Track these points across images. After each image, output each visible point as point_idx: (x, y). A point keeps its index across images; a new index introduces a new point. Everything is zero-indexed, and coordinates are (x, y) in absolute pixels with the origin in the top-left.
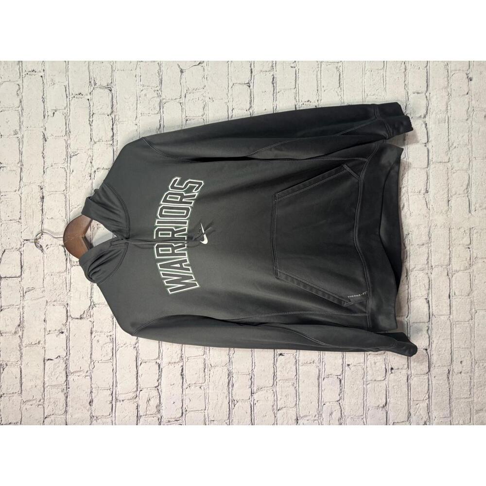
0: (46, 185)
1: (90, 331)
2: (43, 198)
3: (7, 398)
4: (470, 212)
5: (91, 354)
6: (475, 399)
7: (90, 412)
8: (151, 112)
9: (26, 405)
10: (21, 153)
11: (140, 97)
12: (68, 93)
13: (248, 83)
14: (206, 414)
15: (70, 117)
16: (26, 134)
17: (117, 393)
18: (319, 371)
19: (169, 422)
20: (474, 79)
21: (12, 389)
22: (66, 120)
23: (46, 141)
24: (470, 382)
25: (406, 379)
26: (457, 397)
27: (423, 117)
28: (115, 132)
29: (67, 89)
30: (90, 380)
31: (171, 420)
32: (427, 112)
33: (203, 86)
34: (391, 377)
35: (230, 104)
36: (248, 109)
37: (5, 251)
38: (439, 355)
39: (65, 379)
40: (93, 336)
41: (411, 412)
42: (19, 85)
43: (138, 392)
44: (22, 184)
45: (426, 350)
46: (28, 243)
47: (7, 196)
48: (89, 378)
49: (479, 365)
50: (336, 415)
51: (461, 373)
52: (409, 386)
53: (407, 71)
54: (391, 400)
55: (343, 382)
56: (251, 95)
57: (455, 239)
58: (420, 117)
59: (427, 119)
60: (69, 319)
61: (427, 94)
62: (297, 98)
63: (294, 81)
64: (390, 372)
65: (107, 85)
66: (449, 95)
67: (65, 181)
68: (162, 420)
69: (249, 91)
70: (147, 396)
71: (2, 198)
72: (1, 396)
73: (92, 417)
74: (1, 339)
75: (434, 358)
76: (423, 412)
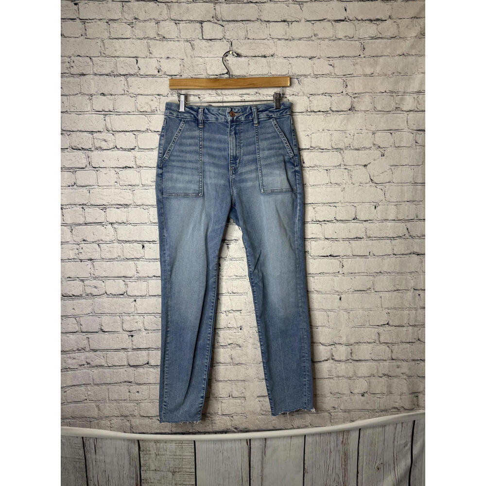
0: (275, 60)
1: (160, 93)
2: (264, 57)
3: (106, 27)
4: (258, 397)
5: (142, 95)
6: (108, 404)
7: (95, 93)
8: (333, 142)
9: (100, 43)
10: (300, 39)
11: (345, 133)
12: (347, 76)
13: (356, 219)
14: (95, 187)
15: (328, 78)
16: (315, 43)
17: (111, 115)
18: (130, 277)
19: (89, 157)
20: (363, 398)
21: (113, 32)
22: (326, 74)
23: (310, 59)
24: (122, 400)
25: (125, 347)
26: (110, 390)
27: (333, 357)
28: (317, 113)
29: (351, 76)
30: (121, 93)
31: (90, 159)
32: (336, 361)
33: (354, 182)
34: (126, 335)
35: (339, 204)
36: (337, 219)
37: (222, 26)
38: (143, 374)
39: (122, 73)
40: (156, 96)
41: (97, 352)
42: (353, 38)
43: (112, 132)
44: (276, 40)
45: (148, 363)
46: (229, 45)
47: (266, 28)
48: (123, 92)
49: (135, 406)
50: (95, 291)
52: (117, 350)
53: (368, 344)
54: (107, 335)
55: (122, 296)
56: (347, 221)
57: (236, 385)
59: (331, 361)
60: (169, 77)
61: (350, 361)
62: (345, 257)
63: (358, 255)
64: (129, 334)
65: (354, 107)
66: (350, 378)
68: (89, 152)
69: (351, 219)
70: (109, 139)
71: (264, 24)
72: (107, 23)
73: (91, 95)
74: (153, 23)
75: (141, 370)
76: (98, 361)
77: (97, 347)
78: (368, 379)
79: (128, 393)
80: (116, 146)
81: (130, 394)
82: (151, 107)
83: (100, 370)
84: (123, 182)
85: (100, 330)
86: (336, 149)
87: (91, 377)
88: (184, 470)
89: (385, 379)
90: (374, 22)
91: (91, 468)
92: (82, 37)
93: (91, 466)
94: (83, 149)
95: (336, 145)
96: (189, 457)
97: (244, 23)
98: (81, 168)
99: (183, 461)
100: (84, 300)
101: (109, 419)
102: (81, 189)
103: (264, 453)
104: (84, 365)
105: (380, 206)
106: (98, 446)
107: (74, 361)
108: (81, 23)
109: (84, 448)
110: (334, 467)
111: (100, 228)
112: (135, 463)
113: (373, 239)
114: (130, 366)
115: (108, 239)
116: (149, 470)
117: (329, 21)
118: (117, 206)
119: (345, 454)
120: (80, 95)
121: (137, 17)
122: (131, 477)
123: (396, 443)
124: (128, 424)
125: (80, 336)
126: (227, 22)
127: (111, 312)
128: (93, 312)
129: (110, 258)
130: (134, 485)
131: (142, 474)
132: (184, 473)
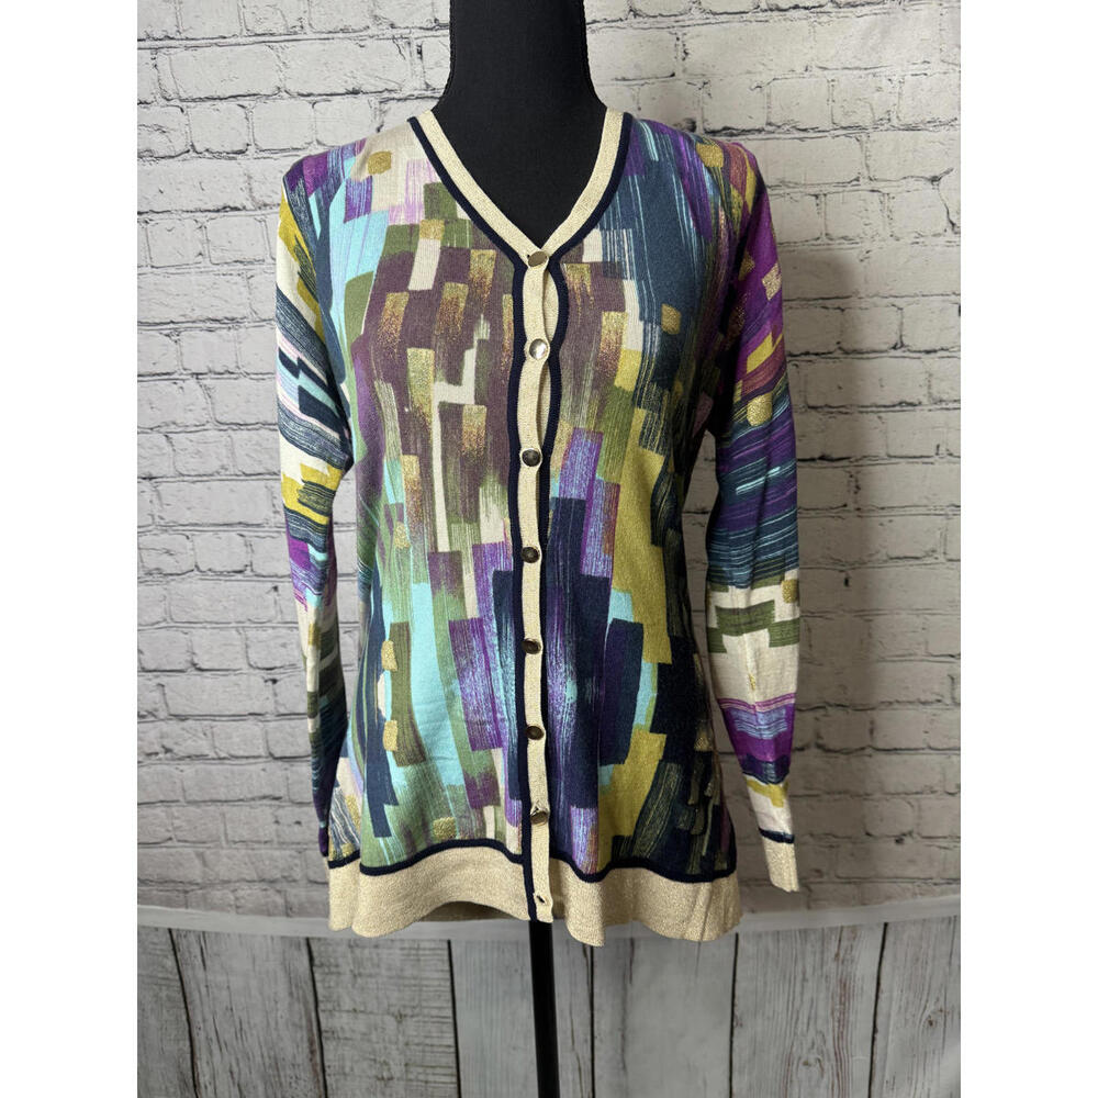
77: (187, 709)
78: (918, 800)
79: (275, 826)
80: (192, 146)
81: (280, 827)
82: (283, 16)
83: (200, 766)
84: (221, 254)
85: (189, 665)
86: (844, 128)
87: (179, 785)
91: (198, 1002)
93: (196, 996)
95: (846, 114)
96: (436, 983)
99: (421, 990)
100: (143, 587)
101: (232, 886)
103: (628, 976)
106: (209, 952)
109: (175, 954)
110: (813, 1015)
111: (170, 389)
112: (304, 991)
114: (276, 759)
115: (190, 419)
116: (340, 1011)
118: (208, 324)
119: (843, 985)
122: (294, 1025)
124: (279, 900)
127: (216, 619)
128: (169, 620)
129: (202, 473)
130: (306, 1045)
131: (321, 1019)
132: (426, 1019)
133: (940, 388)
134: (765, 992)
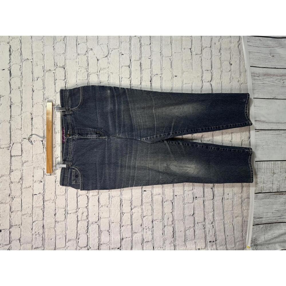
0: (34, 113)
1: (54, 181)
2: (32, 119)
3: (15, 213)
5: (55, 192)
6: (235, 211)
7: (55, 219)
8: (84, 79)
9: (24, 216)
10: (22, 98)
11: (78, 72)
12: (44, 69)
13: (129, 66)
14: (110, 219)
15: (45, 81)
16: (24, 88)
17: (68, 210)
18: (163, 198)
19: (92, 223)
20: (233, 64)
21: (17, 209)
22: (43, 82)
23: (34, 92)
24: (233, 203)
25: (203, 201)
26: (226, 210)
27: (210, 81)
29: (44, 68)
30: (54, 204)
32: (212, 79)
33: (108, 67)
34: (196, 201)
35: (121, 76)
36: (129, 77)
37: (13, 144)
38: (218, 191)
39: (43, 203)
40: (56, 183)
41: (206, 217)
42: (21, 66)
43: (78, 209)
44: (22, 112)
45: (212, 188)
46: (25, 140)
47: (15, 118)
49: (236, 196)
50: (171, 219)
51: (228, 199)
52: (204, 205)
53: (202, 61)
54: (196, 212)
55: (173, 203)
56: (130, 71)
57: (224, 138)
58: (209, 81)
59: (212, 83)
60: (45, 176)
61: (212, 71)
62: (152, 73)
63: (150, 65)
64: (195, 199)
65: (63, 66)
66: (222, 71)
67: (43, 111)
68: (89, 223)
69: (129, 69)
70: (82, 211)
71: (12, 119)
72: (12, 212)
73: (56, 221)
74: (12, 185)
75: (216, 193)
76: (211, 218)
77: (203, 218)
78: (222, 61)
80: (86, 207)
83: (215, 215)
84: (107, 203)
85: (193, 216)
86: (88, 77)
87: (219, 221)
88: (272, 167)
89: (222, 51)
90: (11, 53)
91: (271, 220)
92: (21, 227)
93: (269, 221)
94: (87, 226)
96: (265, 165)
97: (11, 131)
98: (99, 227)
99: (267, 168)
100: (176, 225)
101: (243, 211)
102: (111, 227)
103: (264, 122)
104: (213, 225)
105: (122, 52)
106: (258, 217)
107: (210, 231)
108: (12, 228)
109: (259, 224)
110: (272, 82)
111: (134, 215)
112: (268, 195)
113: (141, 56)
115: (140, 211)
116: (273, 187)
117: (10, 80)
118: (121, 206)
119: (265, 75)
120: (55, 229)
121: (8, 195)
122: (276, 198)
123: (259, 46)
124: (246, 200)
125: (196, 227)
126: (11, 141)
127: (183, 210)
128: (183, 220)
129: (151, 210)
130: (281, 196)
131: (275, 192)
132: (274, 167)
133: (138, 58)
134: (267, 92)
